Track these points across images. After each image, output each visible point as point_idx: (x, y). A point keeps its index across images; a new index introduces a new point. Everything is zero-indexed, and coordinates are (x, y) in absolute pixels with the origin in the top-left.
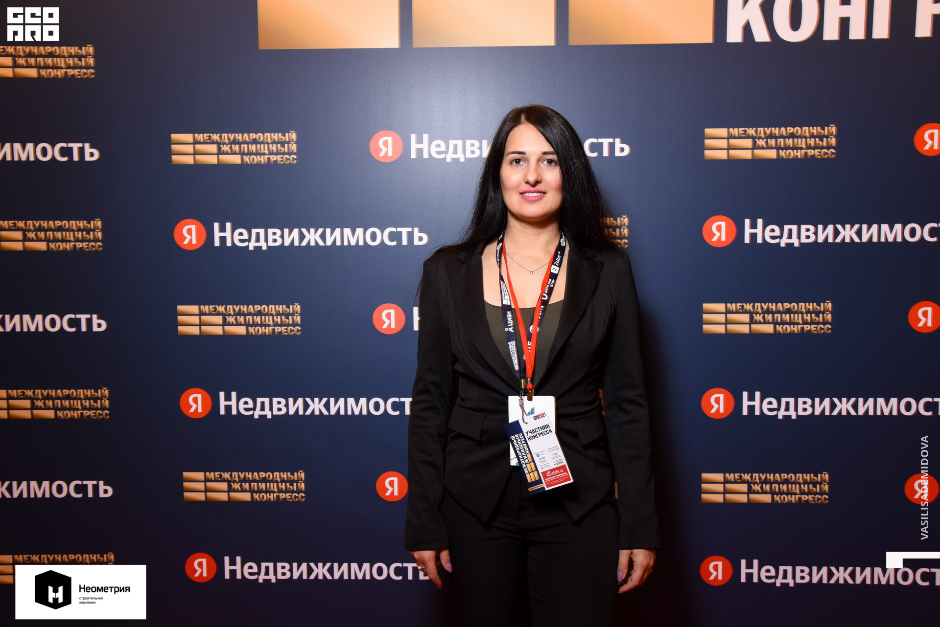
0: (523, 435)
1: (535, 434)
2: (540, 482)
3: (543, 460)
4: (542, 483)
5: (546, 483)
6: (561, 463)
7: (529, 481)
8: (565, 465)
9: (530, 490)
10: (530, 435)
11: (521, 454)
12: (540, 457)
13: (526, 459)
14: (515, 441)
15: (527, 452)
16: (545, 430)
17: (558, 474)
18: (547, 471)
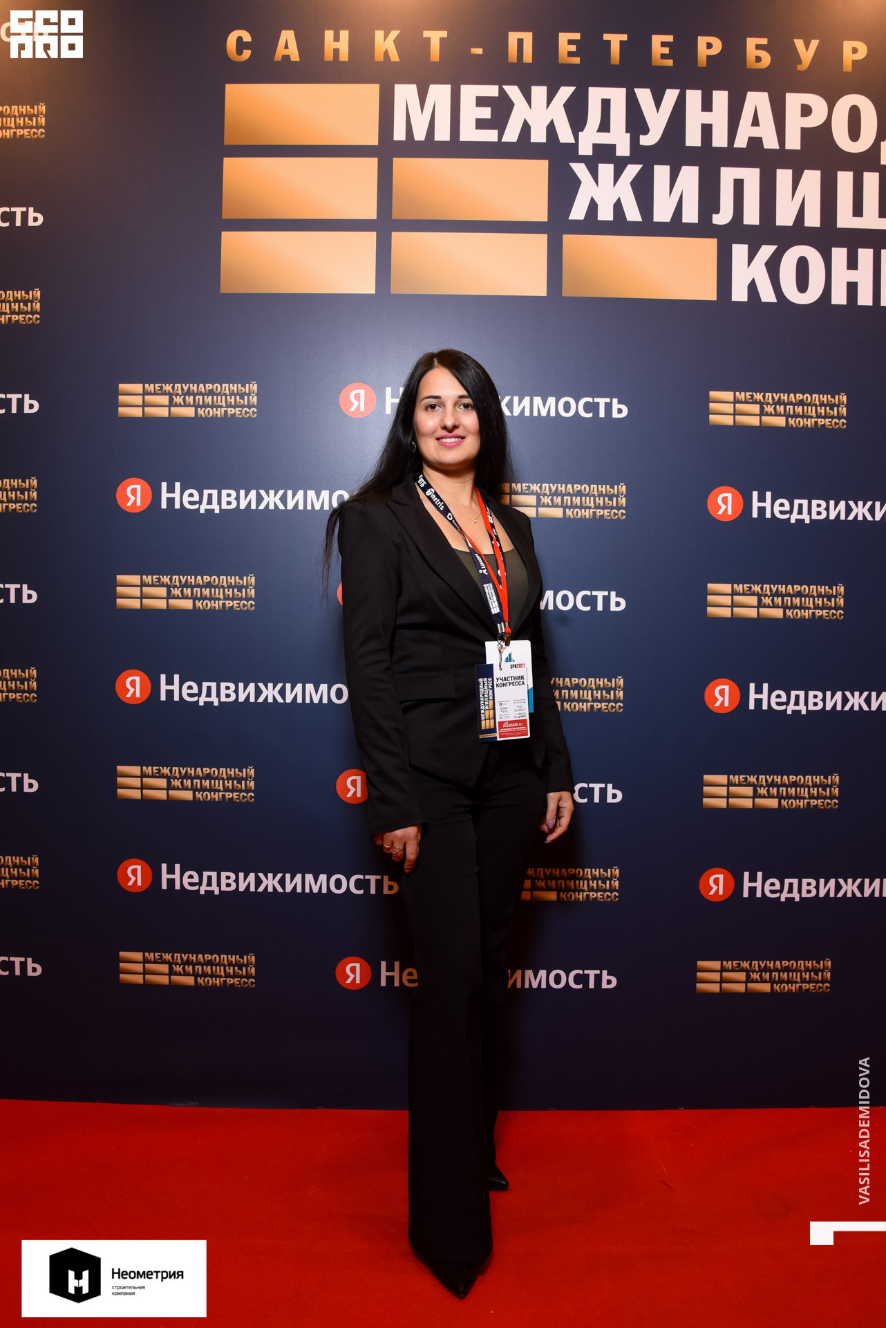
0: (493, 680)
1: (505, 682)
2: (494, 731)
4: (496, 732)
5: (499, 733)
7: (483, 727)
8: (526, 720)
9: (480, 735)
11: (484, 698)
12: (503, 706)
16: (518, 681)
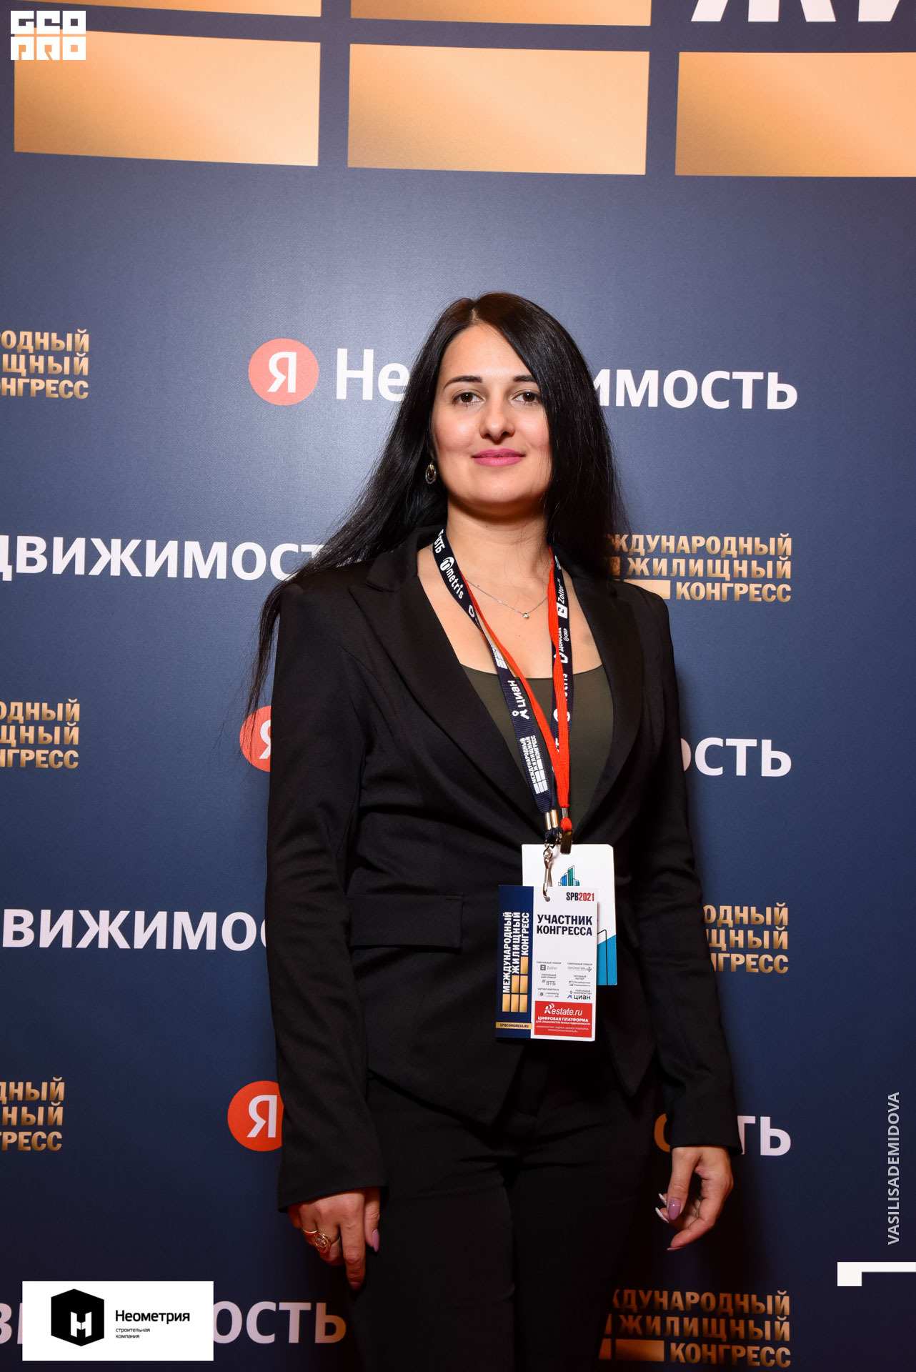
0: (531, 918)
1: (555, 925)
2: (525, 1017)
3: (549, 980)
4: (530, 1022)
5: (536, 1024)
6: (585, 998)
7: (505, 1008)
8: (591, 1005)
9: (499, 1025)
10: (545, 923)
11: (511, 952)
12: (547, 972)
13: (515, 965)
14: (509, 923)
15: (525, 953)
16: (580, 926)
17: (569, 1016)
18: (550, 1003)
